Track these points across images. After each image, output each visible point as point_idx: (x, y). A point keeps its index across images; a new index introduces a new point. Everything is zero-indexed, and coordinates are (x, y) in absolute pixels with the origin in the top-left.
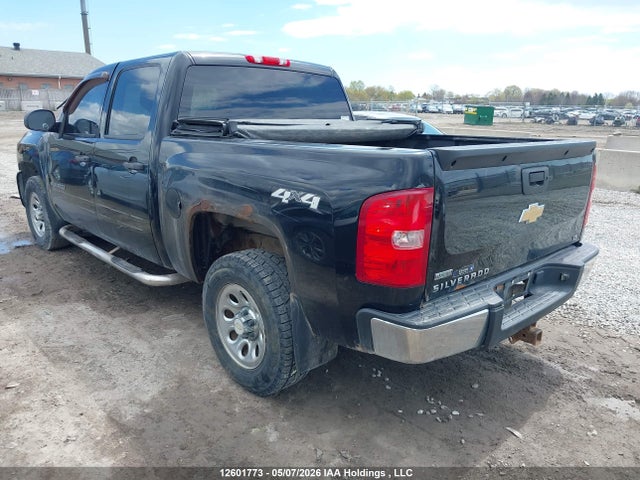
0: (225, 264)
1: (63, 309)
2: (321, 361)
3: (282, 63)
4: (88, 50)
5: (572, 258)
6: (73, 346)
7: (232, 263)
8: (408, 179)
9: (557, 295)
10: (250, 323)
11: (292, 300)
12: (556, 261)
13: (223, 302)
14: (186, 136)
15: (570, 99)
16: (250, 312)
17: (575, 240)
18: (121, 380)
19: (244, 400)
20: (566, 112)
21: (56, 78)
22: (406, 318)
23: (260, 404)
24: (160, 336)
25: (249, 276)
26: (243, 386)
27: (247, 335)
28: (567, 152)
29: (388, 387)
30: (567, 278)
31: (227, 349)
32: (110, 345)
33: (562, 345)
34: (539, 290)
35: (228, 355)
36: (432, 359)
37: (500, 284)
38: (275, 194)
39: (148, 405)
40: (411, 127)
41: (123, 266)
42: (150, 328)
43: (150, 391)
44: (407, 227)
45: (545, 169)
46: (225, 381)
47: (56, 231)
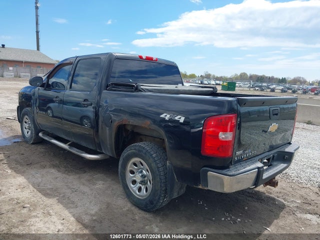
0: (132, 148)
1: (44, 171)
2: (178, 194)
3: (154, 59)
4: (38, 49)
5: (289, 149)
6: (53, 189)
7: (137, 148)
8: (226, 110)
9: (283, 166)
10: (144, 176)
11: (168, 164)
12: (282, 150)
13: (130, 166)
14: (115, 90)
15: (271, 80)
16: (144, 171)
17: (289, 141)
18: (79, 204)
19: (140, 214)
20: (269, 86)
21: (22, 62)
22: (224, 171)
23: (147, 215)
24: (94, 184)
25: (145, 154)
26: (138, 207)
27: (142, 183)
28: (286, 101)
29: (206, 208)
30: (287, 158)
31: (131, 190)
32: (69, 188)
33: (283, 191)
34: (275, 163)
35: (131, 192)
36: (234, 191)
37: (260, 159)
38: (162, 116)
39: (94, 216)
40: (212, 89)
41: (75, 151)
42: (89, 181)
43: (94, 209)
44: (225, 131)
45: (278, 108)
46: (129, 205)
47: (37, 134)
